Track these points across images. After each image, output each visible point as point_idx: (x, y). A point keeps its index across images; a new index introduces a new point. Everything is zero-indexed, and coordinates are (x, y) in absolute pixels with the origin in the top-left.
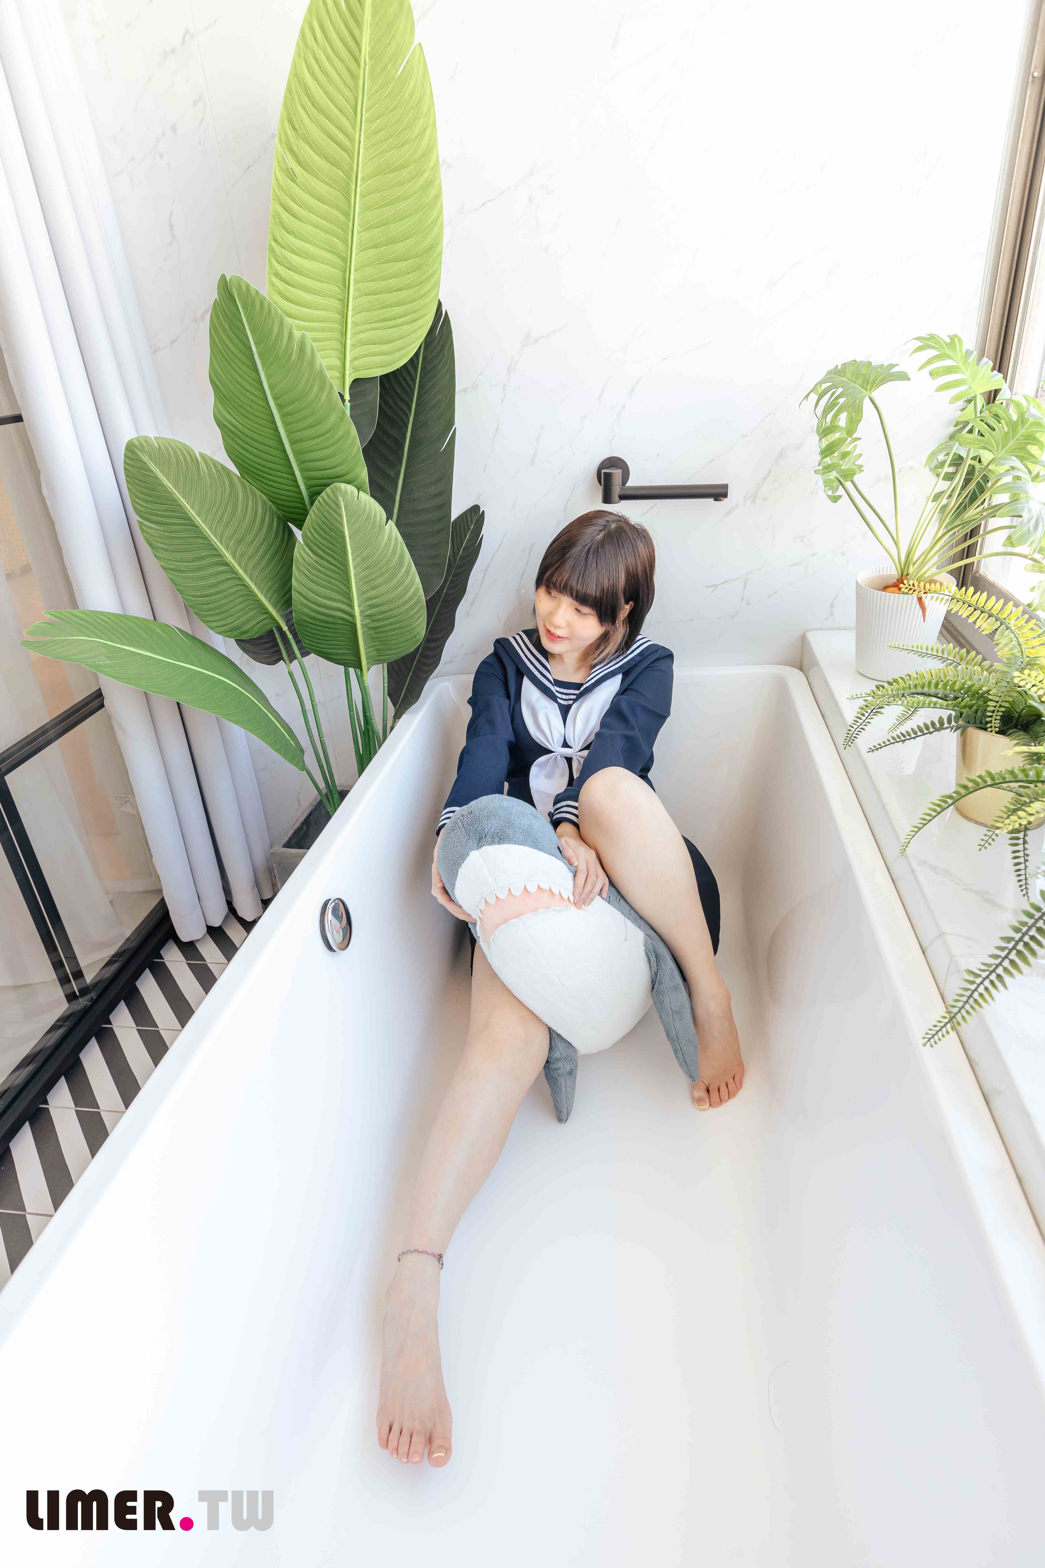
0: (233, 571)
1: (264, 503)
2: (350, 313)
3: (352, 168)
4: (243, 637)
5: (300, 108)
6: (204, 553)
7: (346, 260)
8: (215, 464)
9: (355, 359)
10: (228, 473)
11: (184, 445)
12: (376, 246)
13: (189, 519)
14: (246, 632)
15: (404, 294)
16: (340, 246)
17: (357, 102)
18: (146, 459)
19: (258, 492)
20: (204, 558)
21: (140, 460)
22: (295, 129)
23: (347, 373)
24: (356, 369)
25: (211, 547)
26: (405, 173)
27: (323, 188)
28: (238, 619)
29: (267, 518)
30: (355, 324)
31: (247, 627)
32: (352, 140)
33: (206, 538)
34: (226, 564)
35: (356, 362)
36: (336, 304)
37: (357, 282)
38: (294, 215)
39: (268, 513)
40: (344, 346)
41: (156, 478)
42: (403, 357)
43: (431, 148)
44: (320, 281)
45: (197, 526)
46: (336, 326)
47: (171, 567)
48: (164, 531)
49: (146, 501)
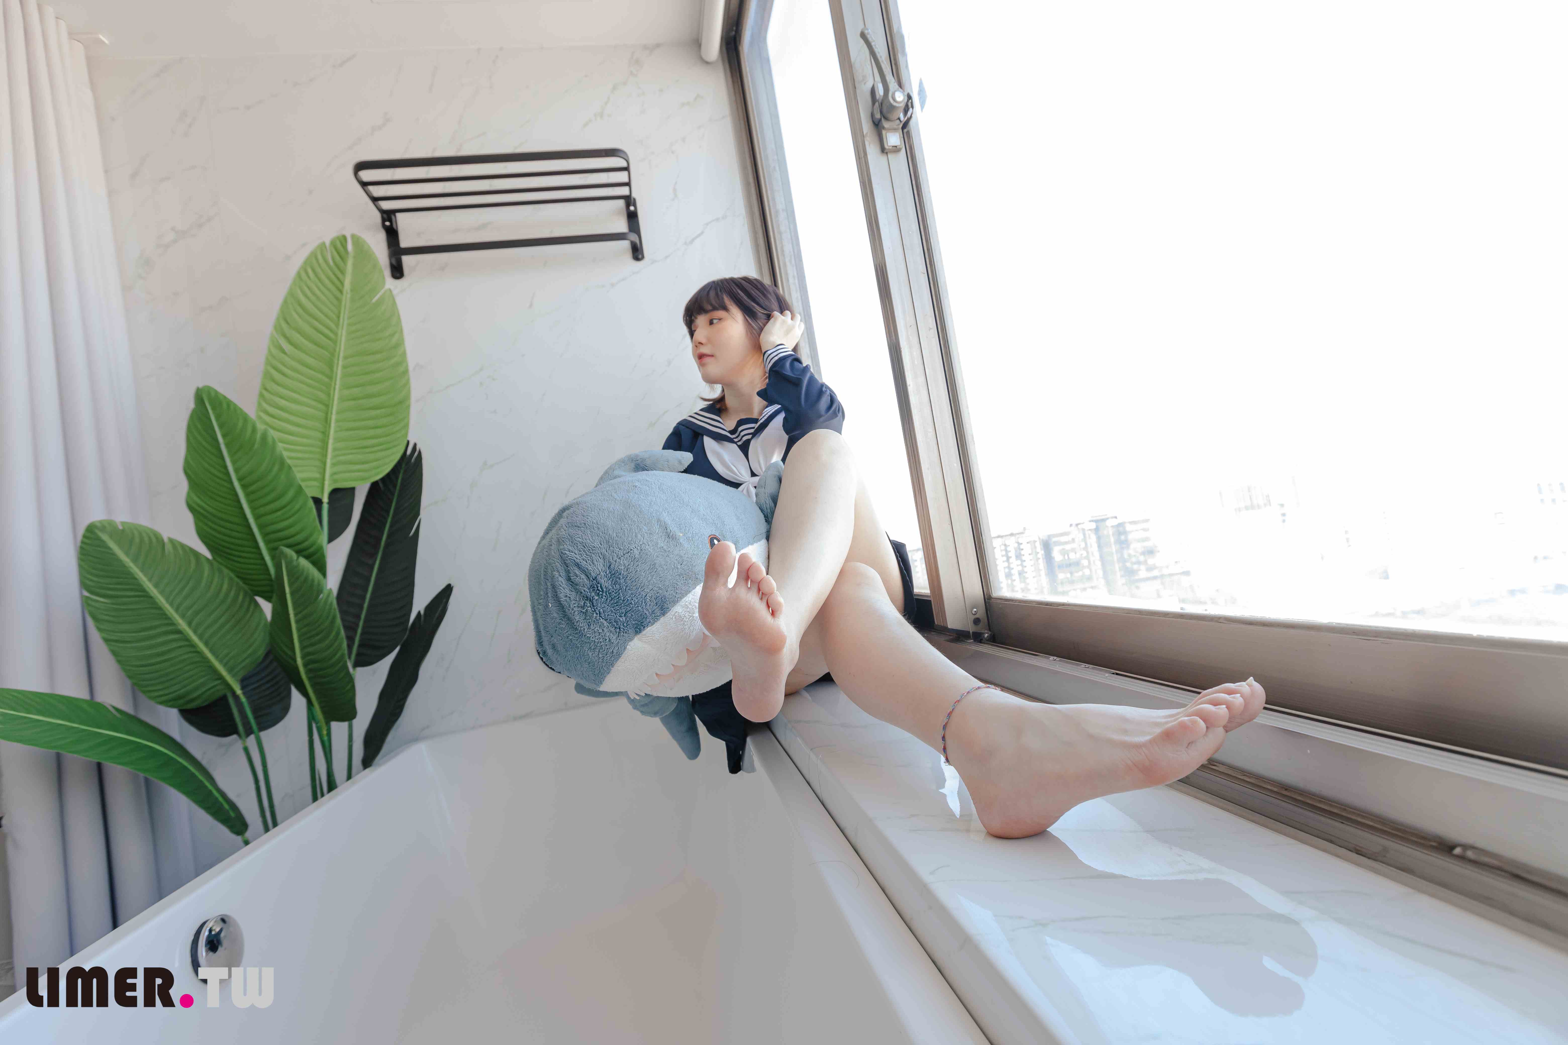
0: (187, 639)
1: (231, 579)
2: (331, 441)
3: (335, 350)
4: (190, 706)
5: (294, 313)
6: (157, 623)
7: (327, 406)
8: (183, 546)
9: (335, 473)
10: (196, 554)
11: (150, 529)
12: (354, 399)
13: (144, 590)
14: (192, 700)
15: (379, 431)
16: (322, 396)
17: (339, 313)
18: (105, 537)
19: (226, 571)
20: (155, 627)
21: (99, 539)
22: (287, 323)
23: (327, 483)
24: (335, 481)
25: (164, 616)
26: (378, 356)
27: (310, 361)
28: (185, 687)
29: (232, 593)
30: (335, 450)
31: (195, 695)
32: (336, 334)
33: (160, 608)
34: (179, 632)
35: (336, 477)
36: (319, 435)
37: (337, 421)
38: (284, 374)
39: (234, 589)
40: (325, 463)
41: (114, 554)
42: (378, 474)
43: (400, 344)
44: (303, 418)
45: (151, 597)
46: (318, 450)
47: (113, 638)
48: (113, 604)
49: (97, 576)
